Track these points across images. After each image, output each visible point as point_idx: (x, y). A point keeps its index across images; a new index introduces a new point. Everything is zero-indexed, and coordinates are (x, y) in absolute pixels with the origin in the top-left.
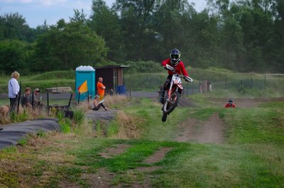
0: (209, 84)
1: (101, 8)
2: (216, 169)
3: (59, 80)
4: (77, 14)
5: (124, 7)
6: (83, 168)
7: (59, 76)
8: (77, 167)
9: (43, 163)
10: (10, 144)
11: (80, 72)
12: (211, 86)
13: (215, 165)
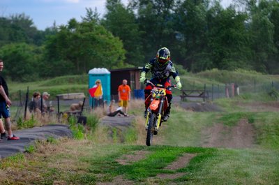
0: (236, 87)
1: (116, 6)
2: (246, 175)
3: (71, 86)
4: (90, 13)
5: (141, 4)
6: (98, 176)
7: (70, 81)
8: (91, 175)
9: (54, 171)
10: (17, 151)
11: (93, 75)
12: (238, 89)
13: (245, 171)
